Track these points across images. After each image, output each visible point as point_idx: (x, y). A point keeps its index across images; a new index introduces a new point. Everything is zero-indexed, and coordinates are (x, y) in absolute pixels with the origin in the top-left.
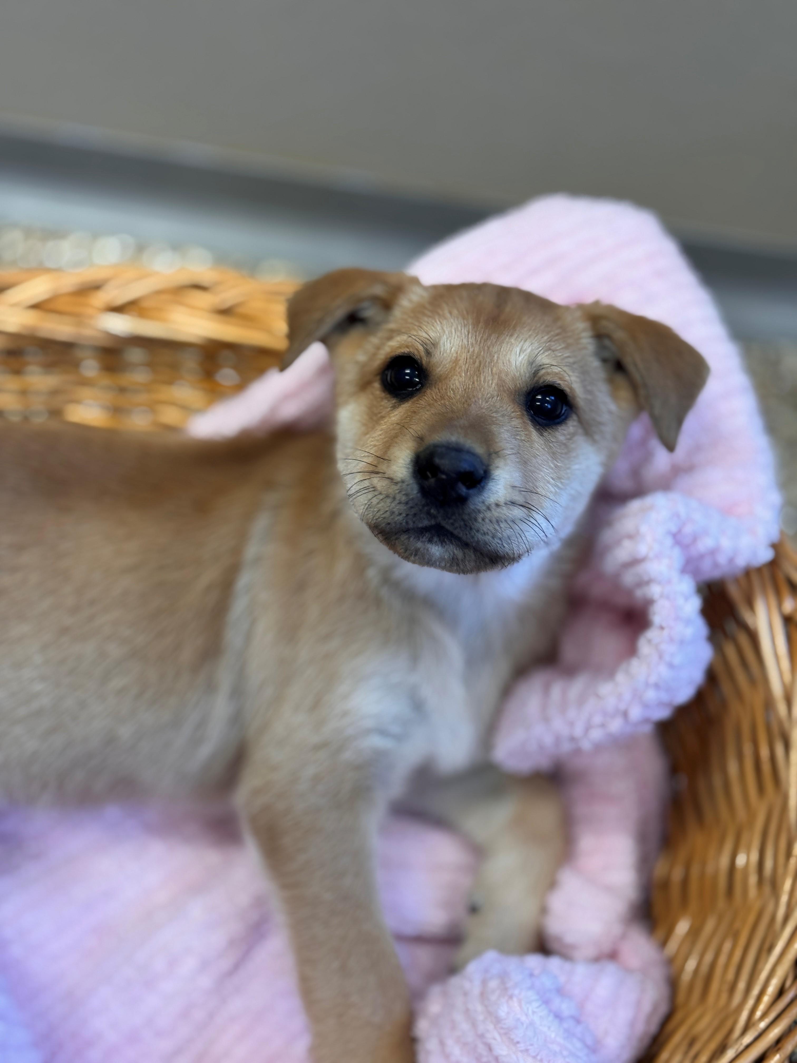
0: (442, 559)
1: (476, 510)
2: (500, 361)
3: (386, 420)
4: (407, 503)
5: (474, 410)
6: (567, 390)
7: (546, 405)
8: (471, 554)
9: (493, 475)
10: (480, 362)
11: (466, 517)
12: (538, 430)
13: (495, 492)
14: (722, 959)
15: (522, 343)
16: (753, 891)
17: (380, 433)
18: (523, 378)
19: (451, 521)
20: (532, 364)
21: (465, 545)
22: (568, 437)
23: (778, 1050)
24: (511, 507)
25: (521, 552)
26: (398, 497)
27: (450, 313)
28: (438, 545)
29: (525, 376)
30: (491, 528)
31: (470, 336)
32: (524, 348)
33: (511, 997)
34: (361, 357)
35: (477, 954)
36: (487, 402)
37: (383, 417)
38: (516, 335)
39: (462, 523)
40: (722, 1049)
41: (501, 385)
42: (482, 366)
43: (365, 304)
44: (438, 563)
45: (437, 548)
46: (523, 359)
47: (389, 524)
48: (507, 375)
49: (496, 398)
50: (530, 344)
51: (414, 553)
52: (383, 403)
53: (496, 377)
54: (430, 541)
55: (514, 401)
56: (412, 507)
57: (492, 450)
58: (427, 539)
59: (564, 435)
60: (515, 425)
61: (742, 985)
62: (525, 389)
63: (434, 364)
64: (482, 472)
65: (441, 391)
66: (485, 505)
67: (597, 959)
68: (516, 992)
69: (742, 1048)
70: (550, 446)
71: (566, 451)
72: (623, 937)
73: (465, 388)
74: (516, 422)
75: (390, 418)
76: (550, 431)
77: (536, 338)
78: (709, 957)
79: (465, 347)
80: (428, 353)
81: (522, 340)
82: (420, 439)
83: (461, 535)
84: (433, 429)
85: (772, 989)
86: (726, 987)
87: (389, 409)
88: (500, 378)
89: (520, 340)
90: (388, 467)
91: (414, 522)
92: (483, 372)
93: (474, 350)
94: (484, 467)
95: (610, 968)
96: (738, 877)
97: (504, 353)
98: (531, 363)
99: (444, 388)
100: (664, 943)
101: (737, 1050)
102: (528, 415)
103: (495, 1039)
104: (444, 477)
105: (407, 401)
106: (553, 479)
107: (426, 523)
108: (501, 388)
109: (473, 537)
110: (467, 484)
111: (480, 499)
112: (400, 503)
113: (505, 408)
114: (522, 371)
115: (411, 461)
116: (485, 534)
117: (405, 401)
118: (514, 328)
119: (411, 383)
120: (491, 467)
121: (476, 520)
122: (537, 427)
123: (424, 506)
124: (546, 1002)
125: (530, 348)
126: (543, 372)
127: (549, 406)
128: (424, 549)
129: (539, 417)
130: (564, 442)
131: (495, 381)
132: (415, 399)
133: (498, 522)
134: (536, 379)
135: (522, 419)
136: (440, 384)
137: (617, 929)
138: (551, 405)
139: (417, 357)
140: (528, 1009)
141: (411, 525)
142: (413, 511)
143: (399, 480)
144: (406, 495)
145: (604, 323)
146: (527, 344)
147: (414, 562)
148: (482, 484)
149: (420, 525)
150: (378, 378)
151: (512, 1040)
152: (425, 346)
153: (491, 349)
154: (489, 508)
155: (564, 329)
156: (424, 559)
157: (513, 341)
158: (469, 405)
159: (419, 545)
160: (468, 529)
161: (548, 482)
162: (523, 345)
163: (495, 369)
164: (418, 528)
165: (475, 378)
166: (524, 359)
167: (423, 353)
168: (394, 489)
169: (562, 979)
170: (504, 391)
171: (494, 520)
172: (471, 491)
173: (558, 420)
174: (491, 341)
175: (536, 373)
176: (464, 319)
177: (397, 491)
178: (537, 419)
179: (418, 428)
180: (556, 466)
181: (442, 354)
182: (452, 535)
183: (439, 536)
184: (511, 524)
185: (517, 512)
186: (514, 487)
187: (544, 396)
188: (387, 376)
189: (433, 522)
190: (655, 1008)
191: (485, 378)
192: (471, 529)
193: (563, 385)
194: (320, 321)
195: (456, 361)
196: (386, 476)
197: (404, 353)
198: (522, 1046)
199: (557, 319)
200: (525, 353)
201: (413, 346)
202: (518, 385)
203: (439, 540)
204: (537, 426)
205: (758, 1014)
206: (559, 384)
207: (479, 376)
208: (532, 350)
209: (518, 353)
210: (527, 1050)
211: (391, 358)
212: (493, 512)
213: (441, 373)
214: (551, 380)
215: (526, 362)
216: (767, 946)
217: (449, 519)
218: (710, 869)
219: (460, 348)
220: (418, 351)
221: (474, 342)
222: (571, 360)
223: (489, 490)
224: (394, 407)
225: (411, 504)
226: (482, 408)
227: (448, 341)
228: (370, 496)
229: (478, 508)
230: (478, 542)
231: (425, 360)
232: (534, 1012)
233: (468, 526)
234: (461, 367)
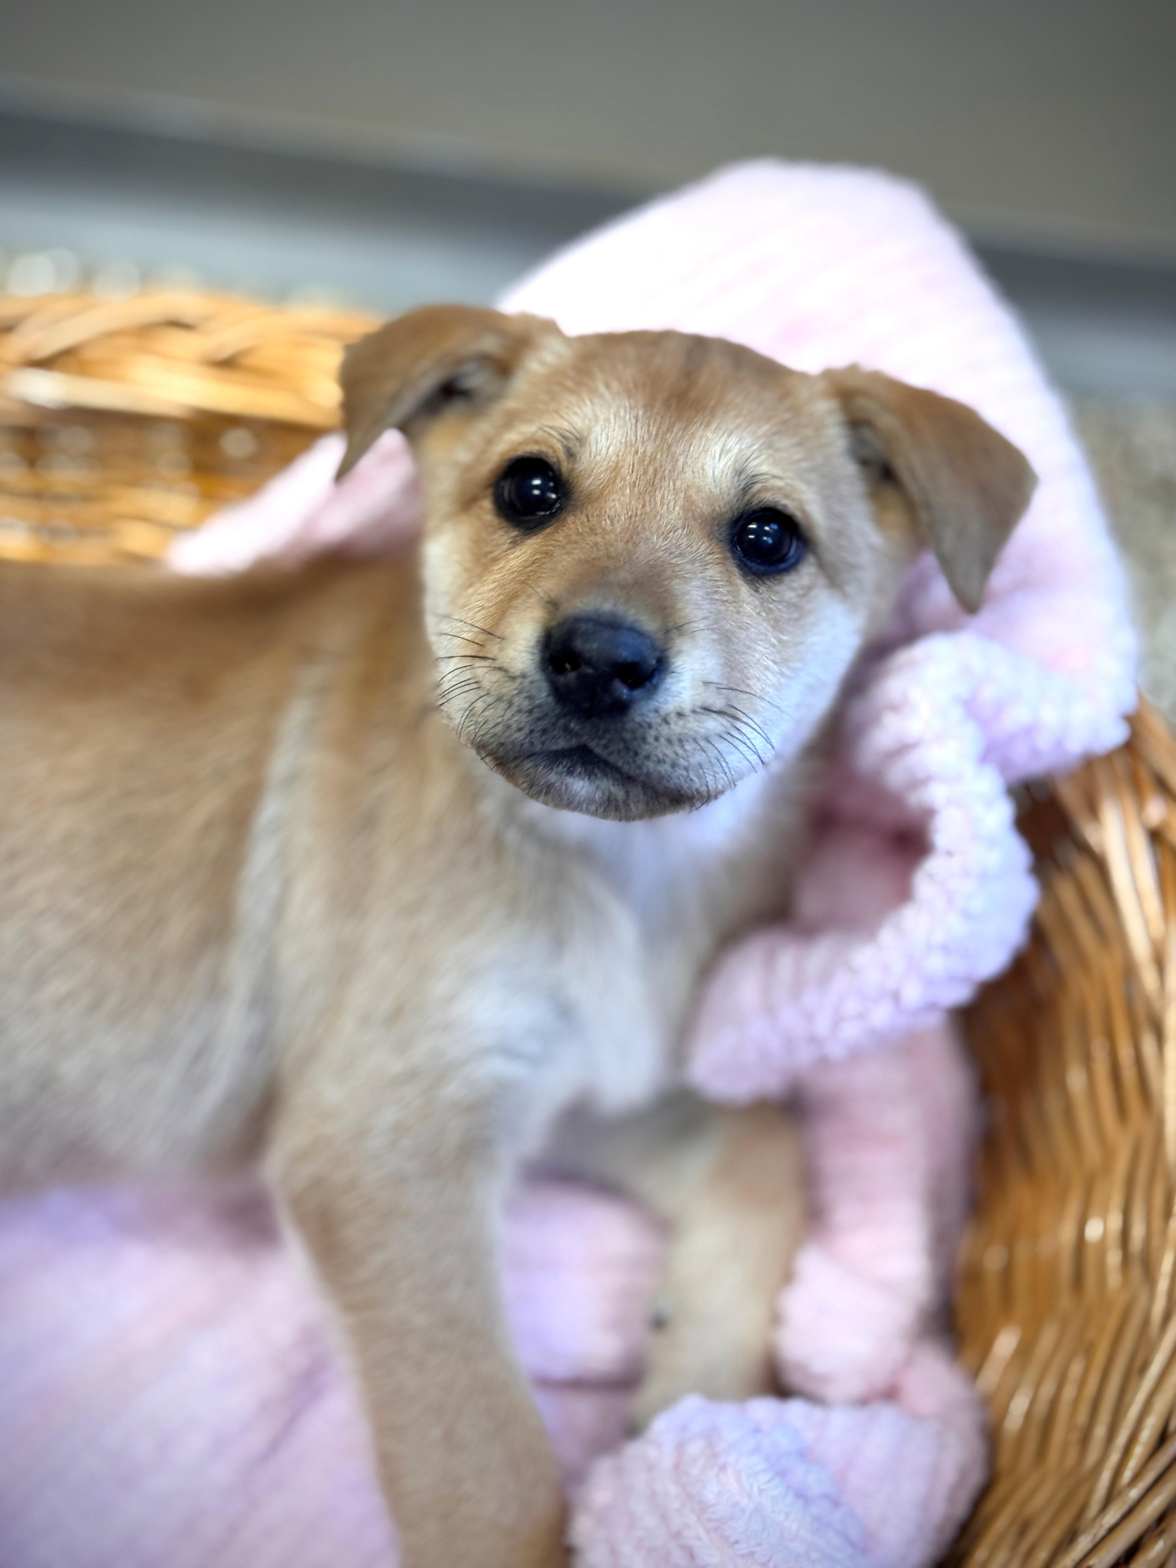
0: (590, 801)
1: (644, 724)
2: (688, 470)
3: (501, 565)
4: (530, 712)
5: (642, 553)
6: (798, 515)
7: (765, 538)
8: (637, 791)
9: (673, 666)
10: (656, 472)
11: (628, 736)
12: (751, 583)
13: (675, 693)
14: (1069, 1392)
15: (723, 439)
16: (1114, 1279)
17: (492, 586)
18: (725, 496)
19: (603, 742)
20: (741, 473)
21: (627, 779)
22: (801, 592)
23: (1160, 1534)
24: (703, 717)
25: (720, 787)
26: (517, 701)
27: (608, 386)
28: (583, 779)
29: (729, 494)
30: (669, 752)
31: (639, 426)
32: (728, 447)
33: (723, 1468)
34: (463, 455)
35: (668, 1402)
36: (666, 538)
37: (495, 560)
38: (713, 426)
39: (621, 746)
40: (1071, 1537)
41: (689, 507)
42: (658, 476)
43: (469, 368)
44: (584, 806)
45: (581, 783)
46: (725, 465)
47: (502, 744)
48: (699, 490)
49: (680, 531)
50: (738, 439)
51: (544, 791)
52: (496, 536)
53: (682, 495)
54: (570, 772)
55: (710, 536)
56: (539, 719)
57: (671, 624)
58: (566, 769)
59: (793, 589)
60: (711, 576)
61: (1100, 1431)
62: (729, 515)
63: (580, 472)
64: (654, 662)
65: (591, 519)
66: (660, 716)
67: (863, 1402)
68: (732, 1458)
69: (1102, 1532)
70: (770, 609)
71: (796, 615)
72: (908, 1362)
73: (629, 514)
74: (713, 572)
75: (508, 561)
76: (769, 583)
77: (748, 430)
78: (1047, 1390)
79: (631, 446)
80: (571, 455)
81: (724, 433)
82: (553, 605)
83: (620, 764)
84: (575, 588)
85: (1147, 1434)
86: (1075, 1436)
87: (506, 546)
88: (687, 498)
89: (721, 433)
90: (501, 649)
91: (543, 743)
92: (661, 488)
93: (645, 452)
94: (657, 654)
95: (887, 1414)
96: (1090, 1257)
97: (696, 455)
98: (739, 472)
99: (595, 514)
100: (975, 1373)
101: (1095, 1536)
102: (733, 558)
103: (699, 1539)
104: (590, 671)
105: (535, 535)
106: (775, 662)
107: (562, 744)
108: (690, 515)
109: (640, 767)
110: (630, 681)
111: (653, 704)
112: (519, 711)
113: (695, 548)
114: (724, 486)
115: (538, 641)
116: (660, 761)
117: (532, 532)
118: (713, 413)
119: (542, 502)
120: (671, 653)
121: (644, 740)
122: (749, 578)
123: (559, 717)
124: (782, 1474)
125: (738, 446)
126: (757, 486)
127: (770, 541)
128: (562, 783)
129: (753, 561)
130: (794, 600)
131: (680, 502)
132: (548, 530)
133: (680, 741)
134: (747, 497)
135: (724, 564)
136: (590, 508)
137: (897, 1350)
138: (773, 539)
139: (552, 460)
140: (752, 1486)
141: (538, 747)
142: (541, 725)
143: (518, 673)
144: (530, 698)
145: (862, 402)
146: (734, 439)
147: (545, 803)
148: (655, 681)
149: (554, 747)
150: (490, 491)
151: (727, 1538)
152: (565, 442)
153: (673, 449)
154: (666, 721)
155: (796, 410)
156: (562, 800)
157: (709, 434)
158: (636, 545)
159: (553, 777)
160: (631, 754)
161: (767, 668)
162: (726, 441)
163: (678, 483)
164: (550, 752)
165: (647, 499)
166: (728, 465)
167: (562, 455)
168: (510, 688)
169: (809, 1436)
170: (695, 519)
171: (674, 738)
172: (637, 693)
173: (783, 566)
174: (673, 435)
175: (745, 490)
176: (629, 397)
177: (515, 692)
178: (750, 564)
179: (548, 586)
180: (780, 641)
181: (592, 456)
182: (606, 763)
183: (584, 764)
184: (703, 743)
185: (713, 724)
186: (706, 683)
187: (761, 525)
188: (503, 488)
189: (574, 742)
190: (963, 1475)
191: (663, 497)
192: (636, 754)
193: (791, 506)
194: (395, 398)
195: (616, 469)
196: (497, 664)
197: (531, 453)
198: (743, 1548)
199: (786, 394)
200: (728, 456)
201: (545, 442)
202: (718, 509)
203: (585, 771)
204: (748, 576)
205: (1127, 1475)
206: (785, 506)
207: (653, 496)
208: (741, 450)
209: (717, 456)
210: (751, 1554)
211: (510, 460)
212: (673, 726)
213: (592, 488)
214: (771, 498)
215: (730, 472)
216: (1138, 1364)
217: (601, 738)
218: (1045, 1247)
219: (623, 445)
220: (555, 451)
221: (646, 437)
222: (804, 465)
223: (667, 690)
224: (515, 543)
225: (536, 714)
226: (657, 550)
227: (603, 435)
228: (472, 696)
229: (648, 720)
230: (648, 775)
231: (565, 466)
232: (761, 1491)
233: (631, 749)
234: (624, 479)
